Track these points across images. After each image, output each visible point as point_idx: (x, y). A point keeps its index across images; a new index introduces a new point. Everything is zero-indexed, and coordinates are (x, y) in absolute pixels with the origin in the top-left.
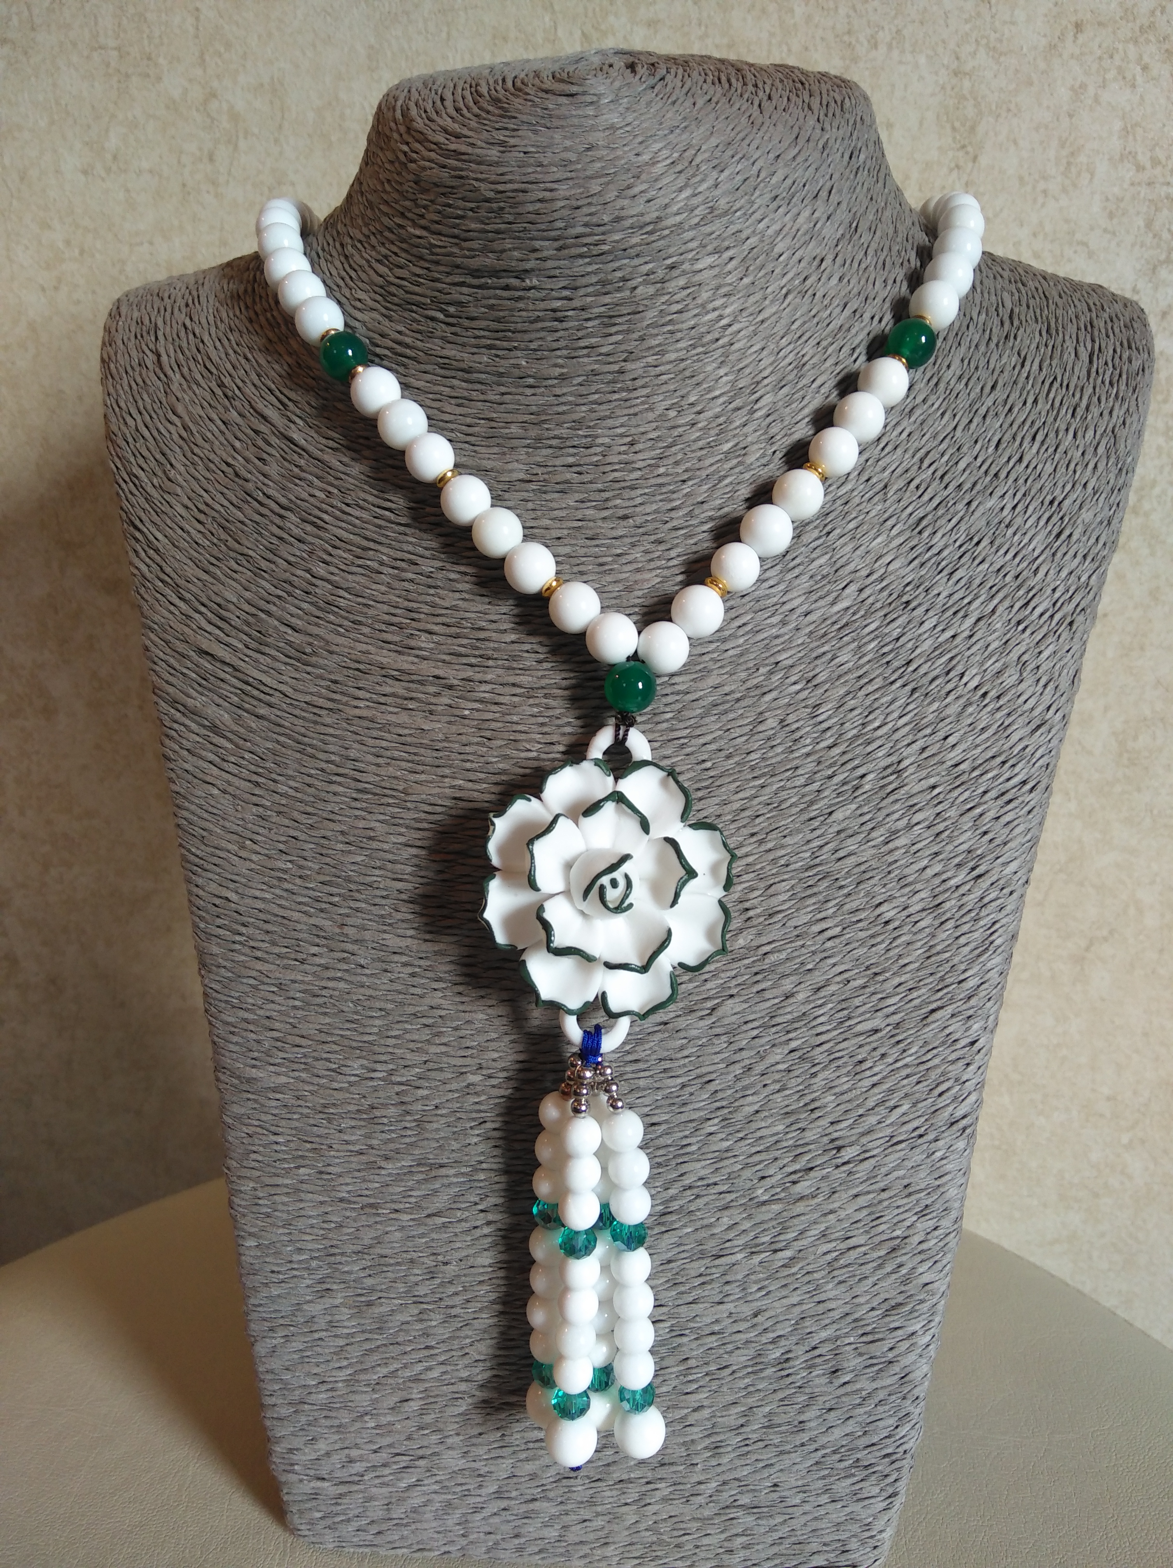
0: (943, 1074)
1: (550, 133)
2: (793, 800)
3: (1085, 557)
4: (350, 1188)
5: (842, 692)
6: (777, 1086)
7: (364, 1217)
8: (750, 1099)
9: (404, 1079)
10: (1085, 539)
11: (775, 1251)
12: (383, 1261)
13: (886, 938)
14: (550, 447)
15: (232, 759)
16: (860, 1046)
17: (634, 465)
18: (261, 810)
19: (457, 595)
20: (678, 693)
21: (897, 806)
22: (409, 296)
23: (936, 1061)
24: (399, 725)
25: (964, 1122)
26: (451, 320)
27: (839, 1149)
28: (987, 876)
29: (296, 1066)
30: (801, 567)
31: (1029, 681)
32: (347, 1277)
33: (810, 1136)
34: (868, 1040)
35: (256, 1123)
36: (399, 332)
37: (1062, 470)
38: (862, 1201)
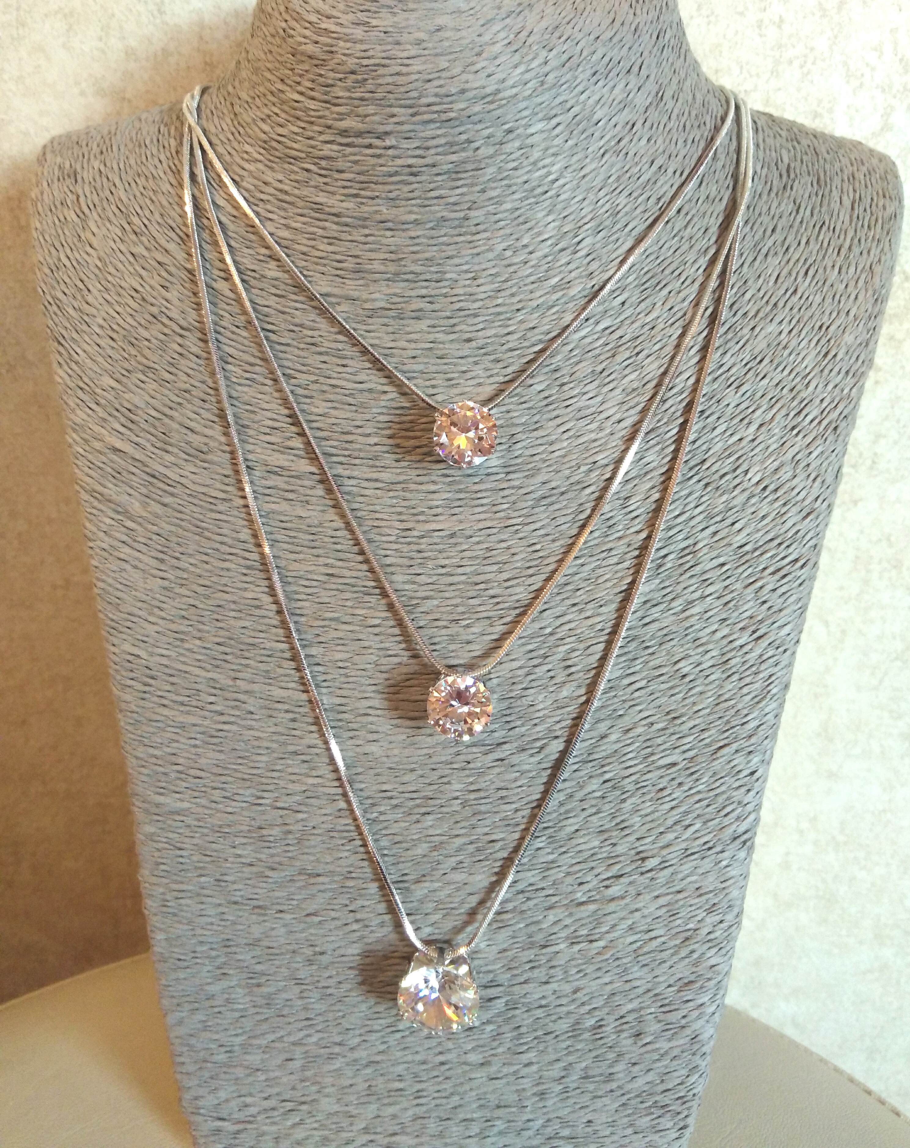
0: (728, 799)
1: (406, 15)
2: (607, 576)
3: (847, 373)
4: (242, 893)
5: (649, 485)
6: (594, 810)
7: (254, 917)
8: (571, 821)
9: (286, 805)
10: (848, 357)
11: (591, 941)
12: (271, 951)
13: (684, 688)
14: (407, 281)
15: (143, 540)
16: (662, 777)
17: (476, 297)
18: (166, 583)
19: (330, 404)
20: (513, 488)
21: (693, 581)
22: (287, 151)
23: (723, 788)
24: (280, 513)
25: (746, 837)
26: (323, 172)
27: (643, 859)
28: (765, 637)
29: (196, 794)
30: (615, 382)
31: (802, 476)
32: (242, 964)
33: (620, 849)
34: (669, 772)
35: (164, 840)
36: (280, 181)
37: (829, 300)
38: (662, 901)
